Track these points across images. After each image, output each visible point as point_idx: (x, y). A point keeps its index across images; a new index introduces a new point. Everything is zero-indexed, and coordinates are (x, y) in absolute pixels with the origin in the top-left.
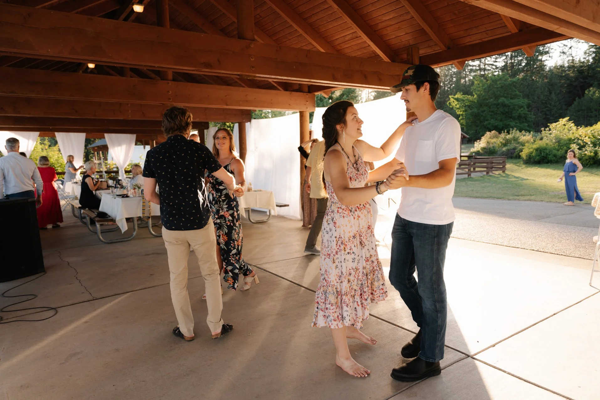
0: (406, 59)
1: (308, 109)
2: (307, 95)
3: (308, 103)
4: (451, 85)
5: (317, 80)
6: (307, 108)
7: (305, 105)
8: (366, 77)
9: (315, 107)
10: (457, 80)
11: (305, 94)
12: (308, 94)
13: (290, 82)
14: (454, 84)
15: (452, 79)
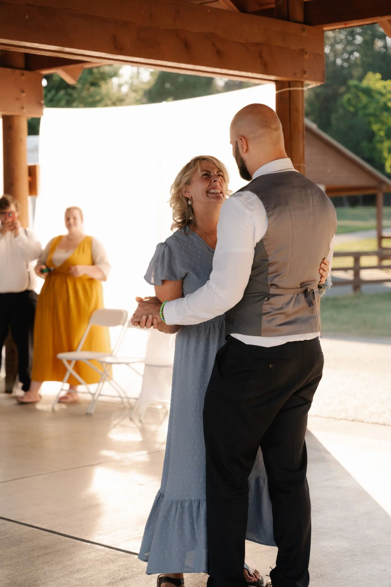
0: (273, 6)
1: (25, 110)
2: (23, 75)
3: (24, 95)
4: (351, 53)
5: (79, 48)
6: (23, 108)
7: (18, 99)
8: (187, 46)
9: (41, 106)
10: (365, 42)
11: (18, 72)
12: (26, 72)
13: (13, 49)
14: (357, 51)
15: (354, 39)
